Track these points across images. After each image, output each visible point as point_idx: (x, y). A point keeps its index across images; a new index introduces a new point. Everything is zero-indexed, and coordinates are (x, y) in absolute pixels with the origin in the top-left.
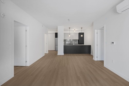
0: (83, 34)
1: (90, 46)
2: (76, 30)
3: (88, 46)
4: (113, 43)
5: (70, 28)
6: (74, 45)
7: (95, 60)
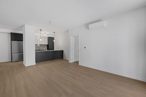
0: (53, 38)
1: (63, 51)
2: (46, 33)
3: (61, 51)
4: (85, 48)
5: (41, 30)
6: (47, 51)
7: (71, 62)
